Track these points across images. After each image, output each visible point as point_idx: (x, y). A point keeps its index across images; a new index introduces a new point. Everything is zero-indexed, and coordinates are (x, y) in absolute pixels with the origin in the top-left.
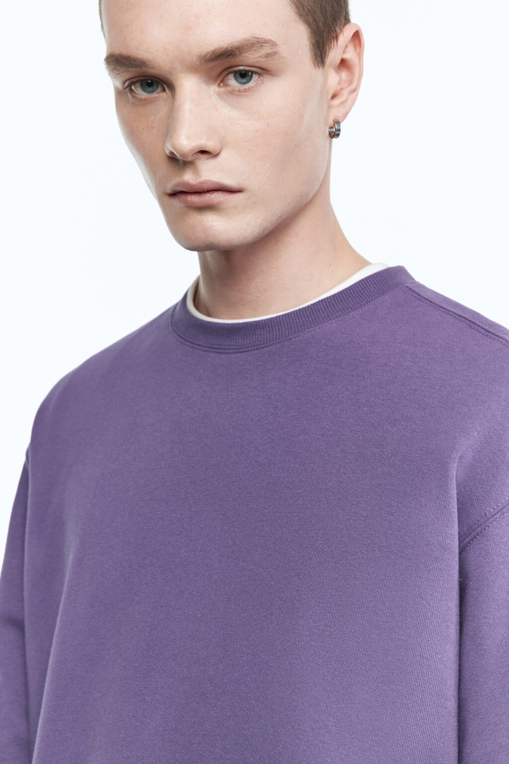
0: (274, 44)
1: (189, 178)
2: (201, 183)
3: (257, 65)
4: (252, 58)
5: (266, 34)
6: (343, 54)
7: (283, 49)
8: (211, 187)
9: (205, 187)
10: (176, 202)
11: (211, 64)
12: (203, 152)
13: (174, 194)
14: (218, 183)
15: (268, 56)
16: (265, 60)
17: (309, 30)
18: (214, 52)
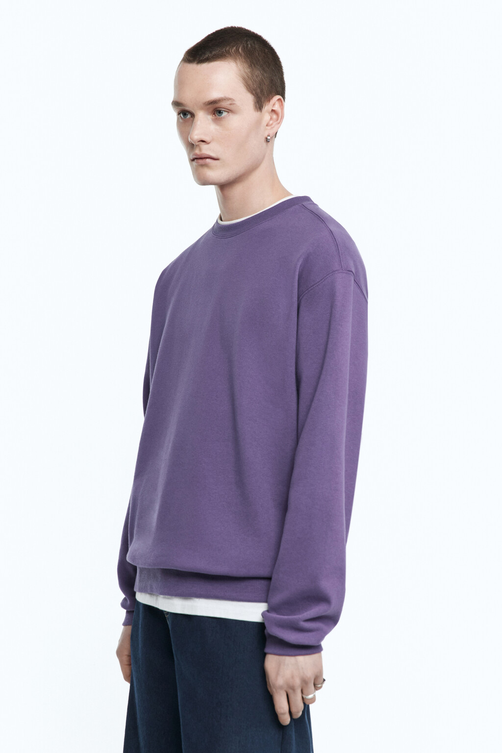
0: (234, 100)
1: (197, 151)
2: (202, 154)
3: (227, 108)
4: (224, 104)
5: (230, 96)
6: (273, 107)
7: (238, 103)
8: (205, 156)
9: (203, 156)
10: (194, 163)
11: (208, 106)
12: (203, 141)
13: (193, 160)
14: (208, 155)
15: (231, 104)
16: (229, 106)
17: (253, 96)
18: (208, 102)
